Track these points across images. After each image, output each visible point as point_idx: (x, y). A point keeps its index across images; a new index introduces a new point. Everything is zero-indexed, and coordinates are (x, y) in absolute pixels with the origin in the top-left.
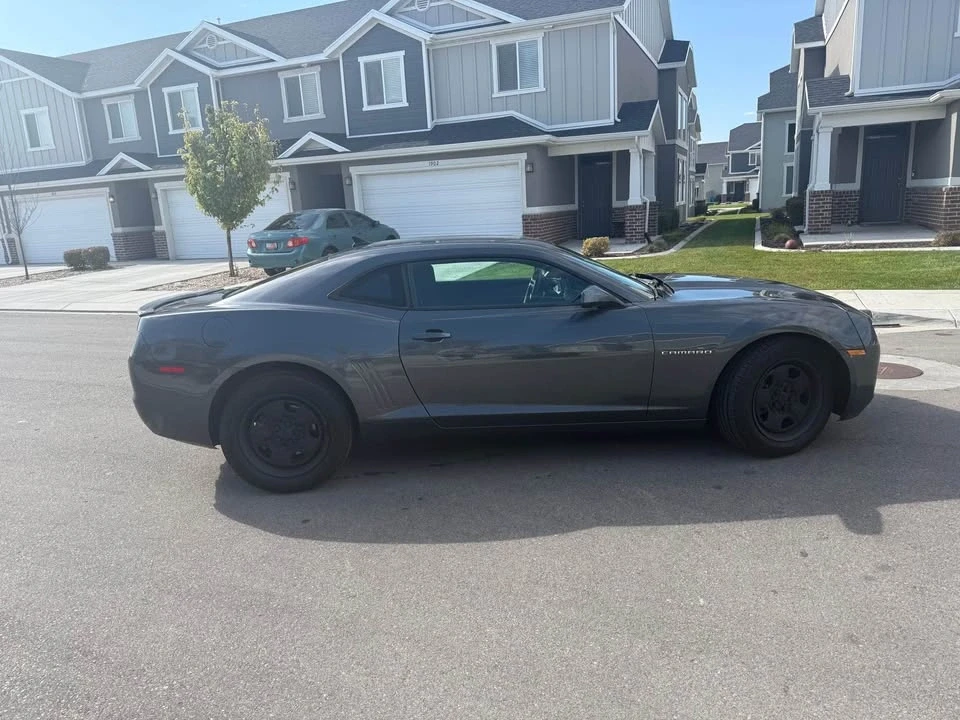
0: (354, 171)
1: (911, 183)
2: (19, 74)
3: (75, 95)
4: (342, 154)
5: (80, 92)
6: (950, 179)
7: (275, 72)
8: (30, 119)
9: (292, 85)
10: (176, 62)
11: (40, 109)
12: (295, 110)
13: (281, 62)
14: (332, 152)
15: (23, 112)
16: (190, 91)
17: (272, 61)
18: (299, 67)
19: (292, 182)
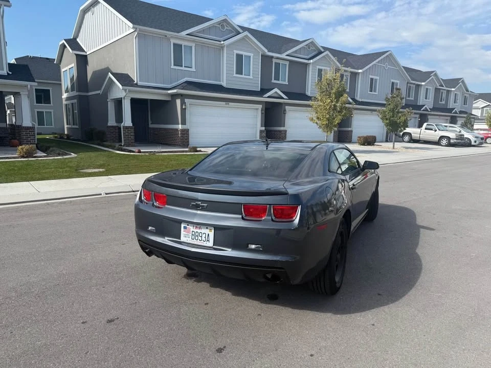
1: (151, 126)
6: (180, 125)
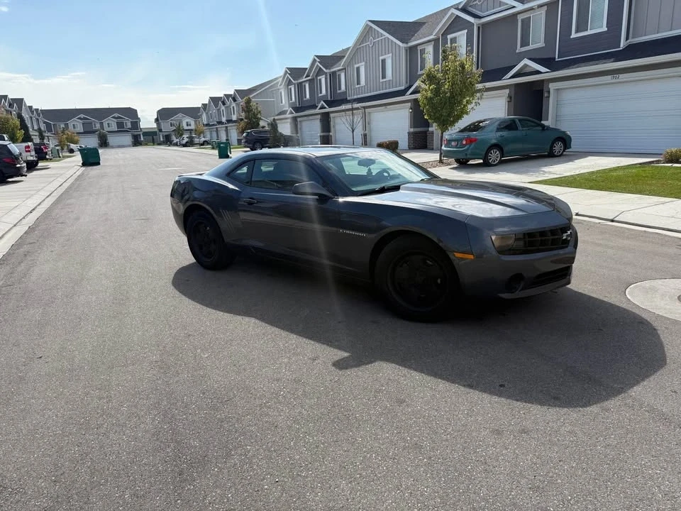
0: (552, 86)
2: (382, 35)
3: (405, 45)
4: (545, 73)
5: (407, 43)
7: (515, 15)
8: (384, 61)
9: (526, 23)
10: (457, 17)
11: (386, 56)
12: (525, 42)
13: (520, 7)
14: (538, 72)
15: (381, 58)
16: (462, 36)
17: (514, 7)
18: (532, 9)
19: (510, 97)
